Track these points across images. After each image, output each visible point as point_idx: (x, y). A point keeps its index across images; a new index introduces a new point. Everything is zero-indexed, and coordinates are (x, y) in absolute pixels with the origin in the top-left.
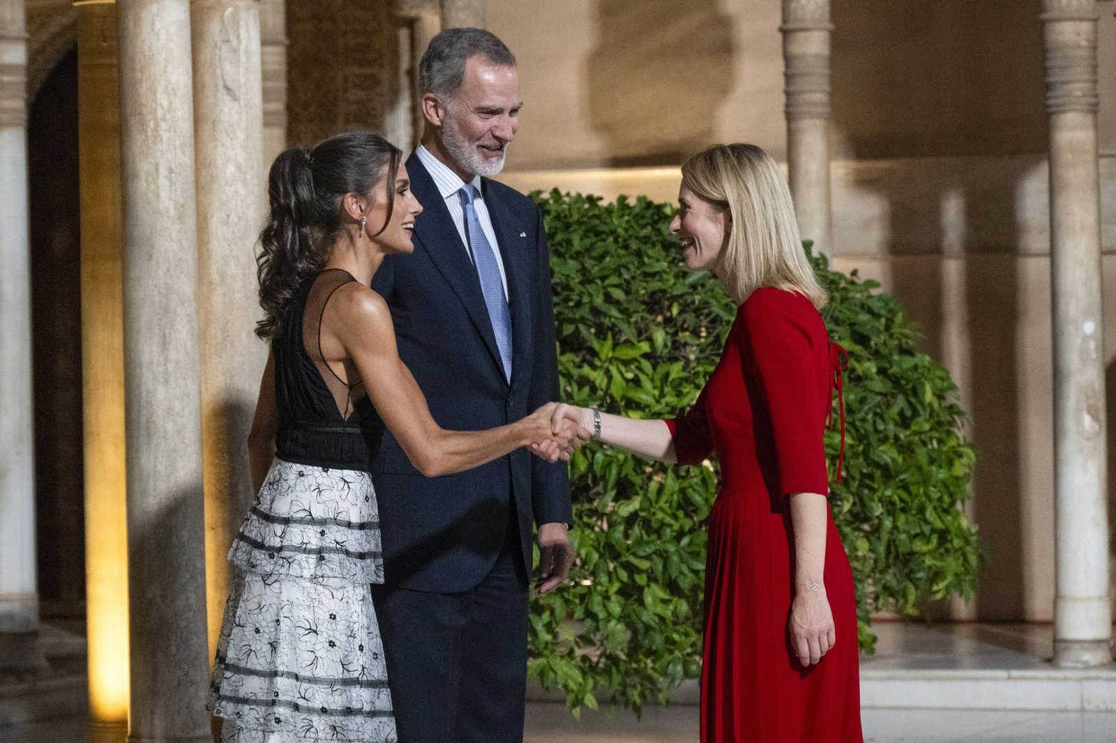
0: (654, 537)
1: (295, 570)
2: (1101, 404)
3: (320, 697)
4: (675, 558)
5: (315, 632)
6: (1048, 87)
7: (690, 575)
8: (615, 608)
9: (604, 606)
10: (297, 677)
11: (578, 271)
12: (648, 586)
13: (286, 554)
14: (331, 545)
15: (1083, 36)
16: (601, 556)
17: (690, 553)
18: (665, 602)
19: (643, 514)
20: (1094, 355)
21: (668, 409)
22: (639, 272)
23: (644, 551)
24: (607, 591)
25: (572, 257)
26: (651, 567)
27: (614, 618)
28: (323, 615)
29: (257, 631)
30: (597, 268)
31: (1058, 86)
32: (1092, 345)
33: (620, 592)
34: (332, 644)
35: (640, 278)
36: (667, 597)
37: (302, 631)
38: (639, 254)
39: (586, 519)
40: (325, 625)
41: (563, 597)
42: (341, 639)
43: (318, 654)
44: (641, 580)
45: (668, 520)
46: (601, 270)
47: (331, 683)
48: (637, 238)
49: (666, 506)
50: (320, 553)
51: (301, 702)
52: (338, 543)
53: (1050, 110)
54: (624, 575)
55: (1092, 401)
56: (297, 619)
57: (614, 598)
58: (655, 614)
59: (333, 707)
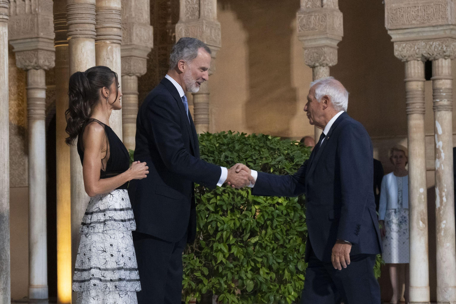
0: (263, 250)
1: (96, 230)
2: (426, 217)
3: (109, 276)
4: (271, 258)
5: (105, 251)
6: (407, 105)
7: (277, 264)
8: (249, 275)
9: (246, 275)
10: (100, 269)
11: (237, 157)
12: (261, 268)
13: (92, 225)
14: (107, 218)
15: (419, 87)
16: (245, 257)
17: (277, 256)
18: (267, 273)
19: (259, 242)
20: (423, 200)
21: (269, 205)
22: (259, 157)
23: (260, 255)
24: (247, 270)
25: (235, 152)
26: (262, 261)
27: (249, 279)
28: (108, 245)
29: (85, 255)
30: (244, 155)
31: (410, 104)
32: (423, 197)
33: (251, 270)
34: (112, 255)
35: (259, 159)
36: (268, 272)
37: (100, 252)
38: (259, 151)
39: (239, 243)
40: (109, 248)
41: (231, 272)
42: (115, 253)
43: (107, 260)
44: (259, 266)
45: (269, 244)
46: (245, 156)
47: (113, 270)
48: (259, 146)
49: (268, 239)
50: (104, 222)
51: (102, 278)
52: (110, 217)
53: (408, 113)
54: (253, 264)
55: (422, 217)
56: (98, 247)
57: (249, 272)
58: (264, 278)
59: (114, 279)
